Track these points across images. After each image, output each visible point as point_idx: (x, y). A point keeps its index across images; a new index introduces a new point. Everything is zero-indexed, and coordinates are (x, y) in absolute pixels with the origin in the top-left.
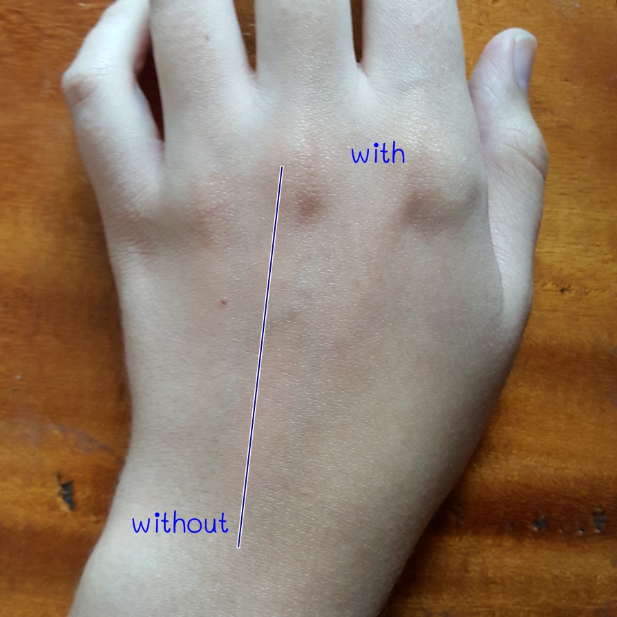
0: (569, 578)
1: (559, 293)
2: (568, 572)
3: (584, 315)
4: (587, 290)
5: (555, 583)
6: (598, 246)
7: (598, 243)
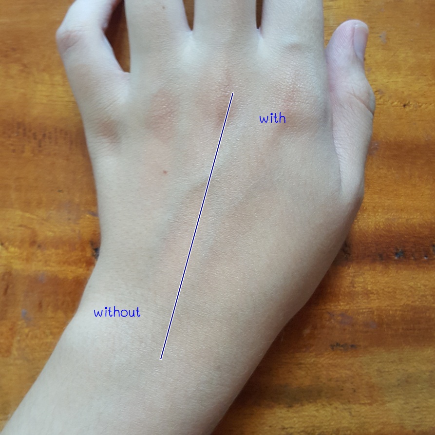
0: (420, 287)
1: (403, 107)
2: (419, 284)
3: (419, 121)
4: (420, 104)
5: (411, 291)
6: (425, 76)
7: (425, 74)
